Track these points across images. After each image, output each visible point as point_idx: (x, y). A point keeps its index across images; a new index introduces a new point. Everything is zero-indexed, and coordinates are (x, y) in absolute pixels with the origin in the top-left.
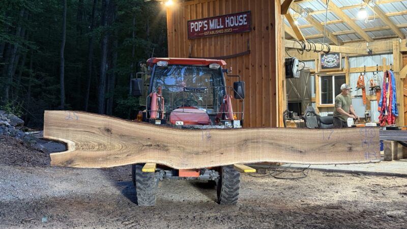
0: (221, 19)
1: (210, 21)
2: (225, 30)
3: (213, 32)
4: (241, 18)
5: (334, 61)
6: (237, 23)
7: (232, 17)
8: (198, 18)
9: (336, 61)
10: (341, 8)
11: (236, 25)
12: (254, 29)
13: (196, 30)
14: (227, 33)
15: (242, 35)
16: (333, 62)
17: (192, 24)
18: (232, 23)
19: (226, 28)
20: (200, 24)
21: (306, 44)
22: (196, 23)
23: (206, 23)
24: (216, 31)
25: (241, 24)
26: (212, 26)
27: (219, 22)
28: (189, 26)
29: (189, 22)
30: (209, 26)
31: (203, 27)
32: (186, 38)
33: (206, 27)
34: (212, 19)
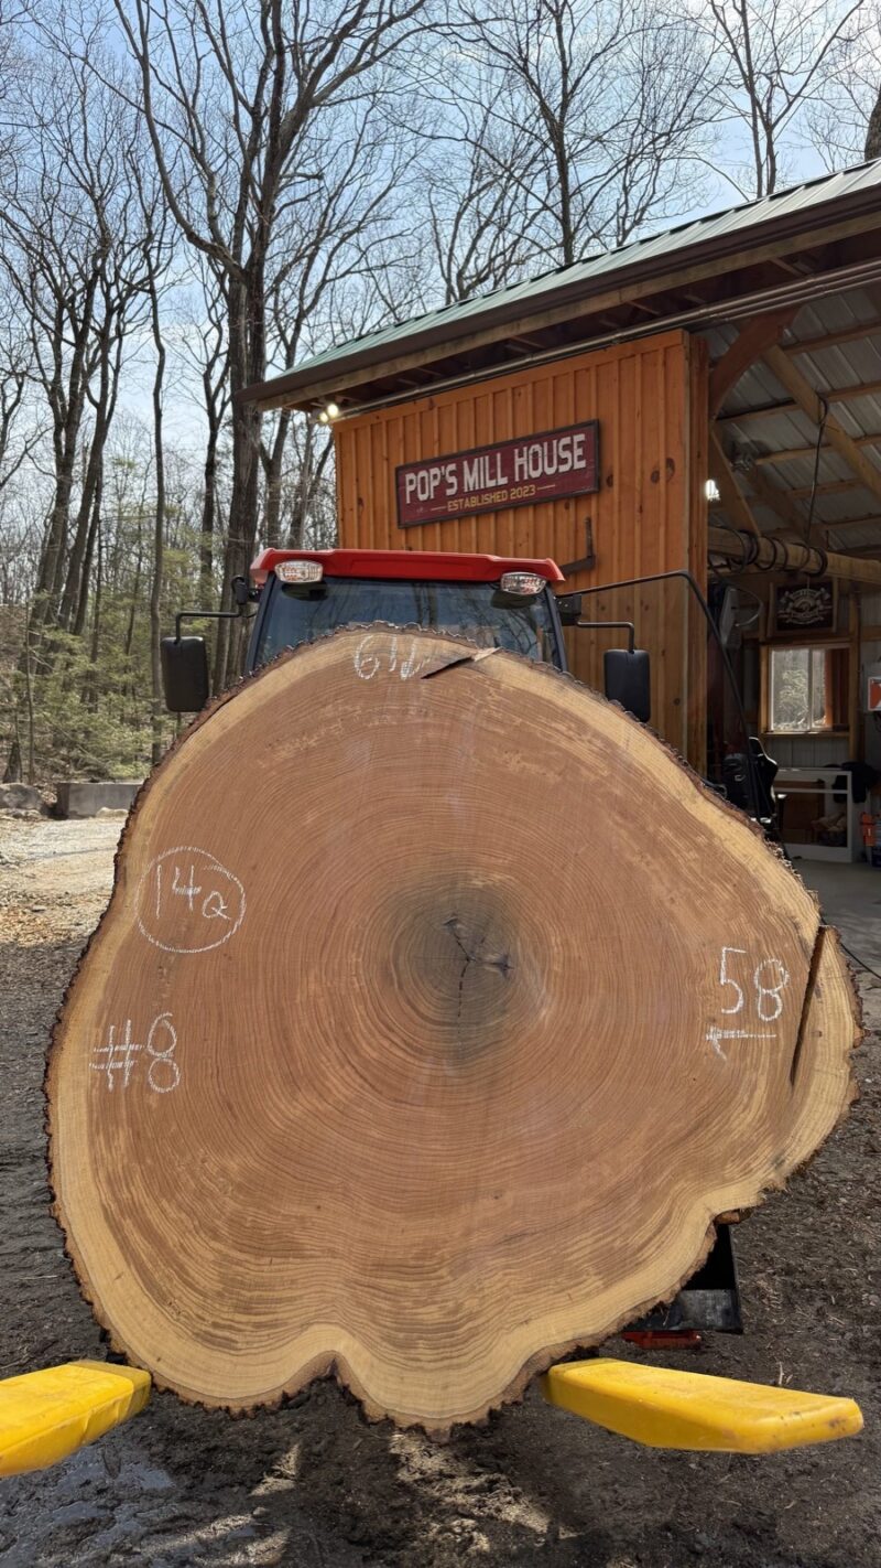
0: (499, 456)
1: (465, 463)
2: (514, 491)
3: (474, 502)
4: (566, 447)
5: (815, 606)
6: (550, 465)
7: (537, 447)
8: (428, 456)
9: (821, 607)
10: (856, 440)
11: (550, 471)
12: (610, 482)
13: (422, 497)
14: (518, 501)
15: (567, 507)
16: (812, 609)
17: (410, 476)
18: (536, 468)
19: (516, 485)
20: (435, 476)
21: (763, 542)
22: (423, 474)
23: (452, 473)
24: (484, 497)
25: (564, 468)
26: (471, 480)
27: (493, 465)
28: (400, 485)
29: (398, 470)
30: (461, 483)
31: (444, 485)
32: (390, 524)
33: (451, 485)
34: (471, 455)
